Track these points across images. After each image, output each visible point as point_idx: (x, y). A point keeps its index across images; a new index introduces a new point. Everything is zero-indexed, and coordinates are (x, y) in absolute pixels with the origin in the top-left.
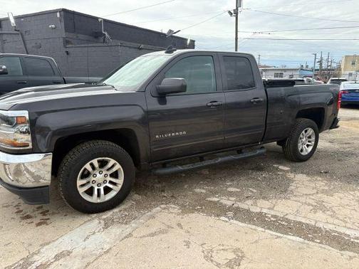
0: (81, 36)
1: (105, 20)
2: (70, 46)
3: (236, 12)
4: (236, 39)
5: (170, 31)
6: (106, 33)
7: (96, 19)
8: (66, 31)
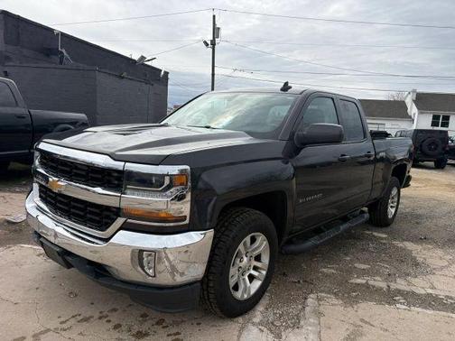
0: (25, 52)
1: (63, 34)
2: (11, 64)
3: (213, 43)
4: (213, 75)
5: (143, 58)
6: (64, 51)
7: (51, 30)
8: (6, 43)
